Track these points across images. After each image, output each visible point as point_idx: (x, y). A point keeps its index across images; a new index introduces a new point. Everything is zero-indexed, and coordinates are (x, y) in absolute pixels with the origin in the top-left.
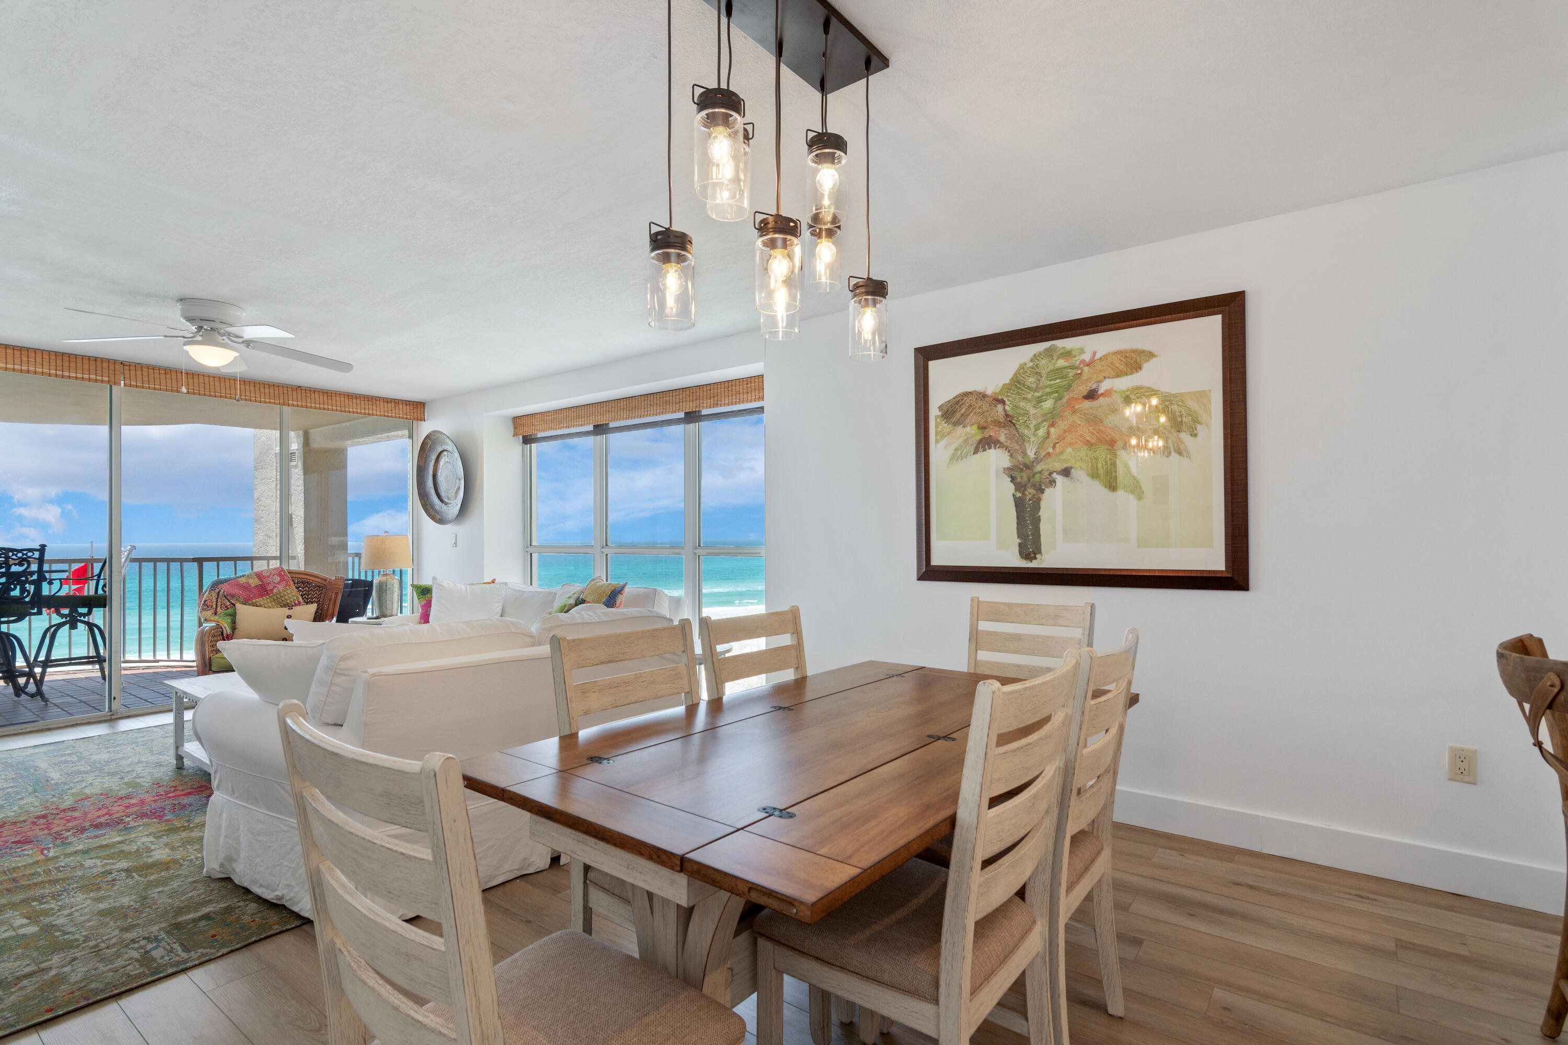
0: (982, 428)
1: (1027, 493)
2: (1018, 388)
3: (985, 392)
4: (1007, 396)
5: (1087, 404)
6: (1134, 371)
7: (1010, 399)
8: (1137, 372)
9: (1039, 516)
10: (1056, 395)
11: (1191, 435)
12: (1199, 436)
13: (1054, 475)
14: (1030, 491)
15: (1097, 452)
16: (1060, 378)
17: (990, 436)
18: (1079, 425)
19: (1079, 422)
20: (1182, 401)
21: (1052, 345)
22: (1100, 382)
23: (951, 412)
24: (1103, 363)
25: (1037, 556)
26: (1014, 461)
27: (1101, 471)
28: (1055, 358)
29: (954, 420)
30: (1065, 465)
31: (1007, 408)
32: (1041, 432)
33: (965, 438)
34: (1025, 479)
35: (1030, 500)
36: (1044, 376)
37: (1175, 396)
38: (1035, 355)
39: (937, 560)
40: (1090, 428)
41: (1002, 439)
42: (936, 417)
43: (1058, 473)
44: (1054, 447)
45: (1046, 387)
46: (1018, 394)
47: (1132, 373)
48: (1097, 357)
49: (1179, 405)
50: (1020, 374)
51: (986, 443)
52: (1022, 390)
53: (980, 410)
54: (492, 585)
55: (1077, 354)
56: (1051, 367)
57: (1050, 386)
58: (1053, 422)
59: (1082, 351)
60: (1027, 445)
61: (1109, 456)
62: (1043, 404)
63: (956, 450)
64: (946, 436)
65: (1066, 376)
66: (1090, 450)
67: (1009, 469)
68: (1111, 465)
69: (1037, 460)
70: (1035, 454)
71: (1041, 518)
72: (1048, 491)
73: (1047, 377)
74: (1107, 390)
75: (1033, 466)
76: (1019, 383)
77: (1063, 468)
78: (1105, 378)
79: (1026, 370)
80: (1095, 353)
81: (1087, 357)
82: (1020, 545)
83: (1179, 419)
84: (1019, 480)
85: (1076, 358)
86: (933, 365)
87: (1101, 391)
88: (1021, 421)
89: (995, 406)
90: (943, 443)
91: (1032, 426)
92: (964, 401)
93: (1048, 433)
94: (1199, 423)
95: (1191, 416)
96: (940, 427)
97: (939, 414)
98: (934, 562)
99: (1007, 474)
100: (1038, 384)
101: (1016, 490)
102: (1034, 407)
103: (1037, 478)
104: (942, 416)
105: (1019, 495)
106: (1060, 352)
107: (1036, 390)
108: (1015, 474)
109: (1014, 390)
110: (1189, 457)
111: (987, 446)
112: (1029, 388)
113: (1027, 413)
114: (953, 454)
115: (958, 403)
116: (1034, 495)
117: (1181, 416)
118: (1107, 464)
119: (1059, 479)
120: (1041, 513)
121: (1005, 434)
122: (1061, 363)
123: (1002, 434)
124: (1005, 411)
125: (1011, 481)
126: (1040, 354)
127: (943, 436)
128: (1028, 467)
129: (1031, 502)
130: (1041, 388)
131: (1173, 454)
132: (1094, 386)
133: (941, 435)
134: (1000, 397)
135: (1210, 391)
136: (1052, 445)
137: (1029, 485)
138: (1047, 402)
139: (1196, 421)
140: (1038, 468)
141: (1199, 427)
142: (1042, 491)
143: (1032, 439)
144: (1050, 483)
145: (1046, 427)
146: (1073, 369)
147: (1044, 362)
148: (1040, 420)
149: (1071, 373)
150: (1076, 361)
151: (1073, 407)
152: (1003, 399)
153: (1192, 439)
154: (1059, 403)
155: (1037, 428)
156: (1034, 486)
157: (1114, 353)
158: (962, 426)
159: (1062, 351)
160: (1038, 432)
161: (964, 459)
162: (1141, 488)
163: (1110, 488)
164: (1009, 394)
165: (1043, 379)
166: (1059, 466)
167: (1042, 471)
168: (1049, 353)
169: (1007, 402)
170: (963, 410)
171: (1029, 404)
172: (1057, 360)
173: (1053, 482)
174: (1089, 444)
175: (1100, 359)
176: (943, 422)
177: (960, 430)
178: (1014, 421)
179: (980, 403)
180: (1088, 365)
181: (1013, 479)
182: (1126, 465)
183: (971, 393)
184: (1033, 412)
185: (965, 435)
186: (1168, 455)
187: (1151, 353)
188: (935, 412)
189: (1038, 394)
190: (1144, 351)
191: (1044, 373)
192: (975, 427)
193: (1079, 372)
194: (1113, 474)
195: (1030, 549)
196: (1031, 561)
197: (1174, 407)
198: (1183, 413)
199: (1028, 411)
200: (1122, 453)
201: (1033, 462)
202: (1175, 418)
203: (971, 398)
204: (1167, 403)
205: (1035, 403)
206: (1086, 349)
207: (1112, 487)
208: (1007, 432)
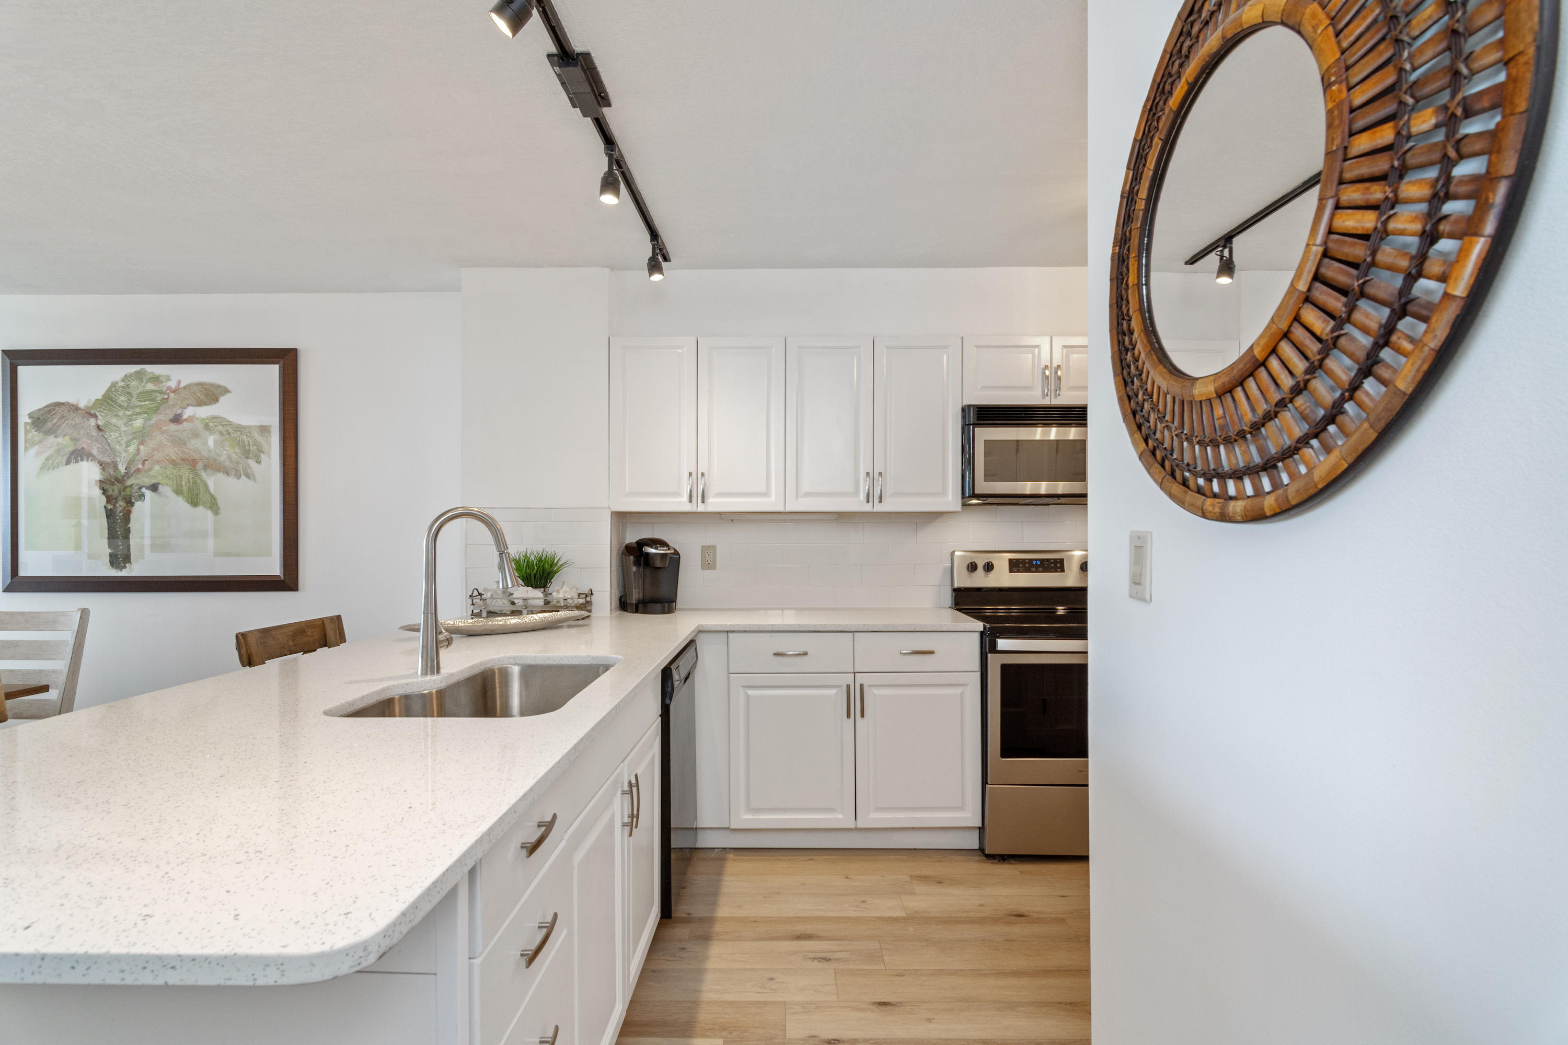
0: (74, 440)
1: (118, 505)
2: (110, 405)
3: (77, 404)
4: (99, 411)
5: (173, 427)
6: (212, 402)
7: (102, 414)
8: (215, 403)
9: (129, 528)
10: (146, 415)
11: (257, 462)
12: (262, 462)
13: (144, 490)
14: (121, 504)
15: (182, 471)
16: (149, 400)
17: (83, 448)
18: (166, 445)
19: (166, 443)
20: (249, 432)
21: (142, 369)
22: (184, 408)
23: (40, 420)
24: (187, 392)
25: (127, 565)
26: (106, 475)
27: (185, 488)
28: (145, 381)
29: (45, 429)
30: (153, 481)
31: (100, 423)
32: (132, 449)
33: (57, 448)
34: (116, 492)
35: (120, 512)
36: (135, 396)
37: (244, 427)
38: (126, 376)
39: (25, 570)
40: (176, 449)
41: (95, 452)
42: (26, 424)
43: (147, 488)
44: (143, 464)
45: (137, 407)
46: (110, 410)
47: (209, 404)
48: (182, 385)
49: (247, 436)
50: (112, 392)
51: (78, 455)
52: (114, 407)
53: (73, 422)
55: (164, 380)
56: (141, 390)
57: (140, 406)
58: (142, 440)
59: (168, 378)
60: (118, 459)
61: (191, 476)
62: (133, 422)
63: (47, 459)
64: (37, 444)
65: (154, 400)
66: (176, 469)
67: (100, 481)
68: (193, 483)
69: (128, 475)
70: (126, 469)
71: (131, 530)
72: (138, 505)
73: (137, 398)
74: (190, 416)
75: (124, 480)
76: (111, 399)
77: (151, 483)
78: (188, 405)
79: (117, 388)
80: (179, 382)
81: (173, 384)
82: (111, 555)
83: (247, 448)
84: (110, 492)
85: (163, 384)
86: (22, 370)
87: (185, 417)
88: (113, 437)
89: (88, 420)
90: (33, 451)
91: (123, 442)
92: (56, 411)
93: (138, 450)
94: (263, 453)
95: (257, 446)
96: (30, 435)
97: (29, 421)
98: (22, 573)
99: (98, 486)
100: (129, 404)
101: (108, 501)
102: (125, 424)
103: (128, 491)
104: (33, 424)
105: (110, 507)
106: (149, 376)
107: (126, 409)
108: (107, 487)
109: (106, 406)
110: (255, 480)
111: (79, 458)
112: (120, 406)
113: (118, 428)
114: (44, 464)
115: (49, 412)
116: (125, 508)
117: (249, 445)
118: (189, 482)
119: (148, 494)
120: (130, 525)
121: (98, 448)
122: (150, 386)
123: (95, 448)
124: (97, 425)
125: (103, 493)
126: (131, 375)
127: (33, 444)
128: (120, 480)
129: (121, 514)
130: (131, 408)
131: (243, 476)
132: (179, 412)
133: (30, 443)
134: (93, 412)
135: (270, 426)
136: (141, 462)
137: (120, 498)
138: (137, 421)
139: (260, 451)
140: (129, 482)
141: (262, 456)
142: (132, 504)
143: (124, 455)
144: (140, 497)
145: (136, 445)
146: (160, 393)
147: (134, 383)
148: (130, 437)
149: (159, 398)
150: (164, 386)
151: (161, 428)
152: (95, 414)
153: (257, 465)
154: (148, 423)
155: (128, 445)
156: (125, 498)
157: (196, 384)
158: (53, 435)
159: (151, 375)
160: (128, 448)
161: (56, 469)
162: (217, 505)
163: (192, 504)
164: (101, 409)
165: (134, 399)
166: (148, 481)
167: (132, 485)
168: (139, 375)
169: (100, 417)
170: (55, 421)
171: (120, 421)
172: (146, 383)
173: (142, 497)
174: (174, 463)
175: (184, 388)
176: (33, 430)
177: (51, 439)
178: (106, 436)
179: (73, 415)
180: (173, 392)
181: (104, 491)
182: (206, 485)
183: (63, 404)
184: (124, 429)
185: (57, 445)
186: (239, 477)
187: (226, 388)
188: (23, 419)
189: (129, 413)
190: (220, 386)
191: (134, 394)
192: (67, 438)
193: (166, 397)
194: (195, 492)
195: (120, 558)
196: (121, 570)
197: (244, 437)
198: (251, 443)
199: (119, 428)
200: (203, 474)
201: (124, 476)
202: (244, 446)
203: (63, 409)
204: (239, 433)
205: (126, 420)
206: (172, 377)
207: (194, 503)
208: (99, 446)
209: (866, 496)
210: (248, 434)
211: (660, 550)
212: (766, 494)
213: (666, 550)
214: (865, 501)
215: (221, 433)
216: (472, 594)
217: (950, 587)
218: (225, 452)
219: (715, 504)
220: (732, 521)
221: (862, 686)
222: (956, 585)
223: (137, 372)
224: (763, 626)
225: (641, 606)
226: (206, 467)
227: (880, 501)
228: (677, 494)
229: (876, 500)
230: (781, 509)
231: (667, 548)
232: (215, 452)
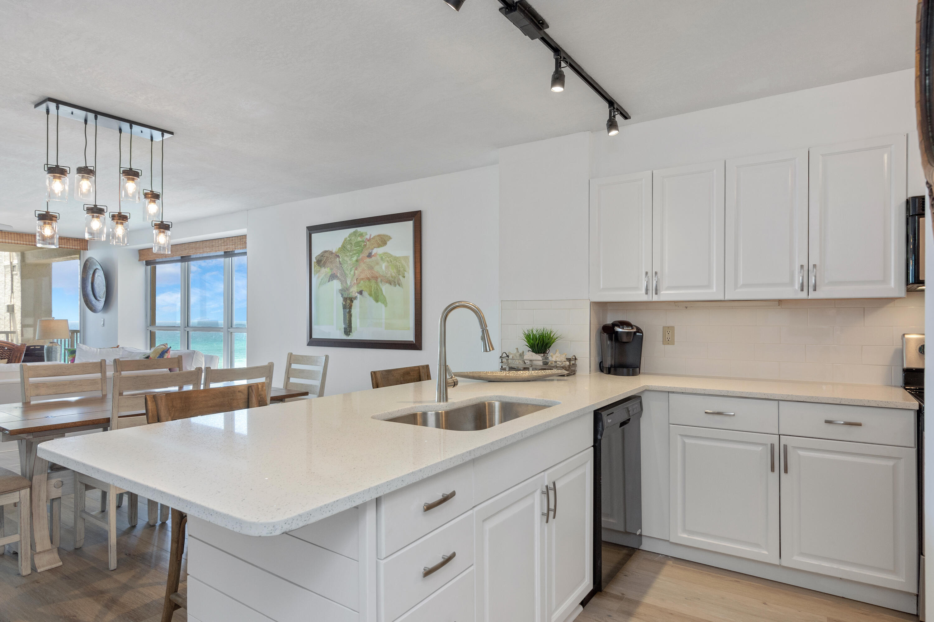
0: (331, 269)
1: (347, 302)
2: (344, 250)
3: (332, 251)
4: (340, 254)
5: (368, 260)
6: (384, 245)
7: (341, 255)
8: (385, 245)
9: (352, 314)
10: (358, 254)
11: (403, 277)
12: (406, 277)
13: (357, 294)
15: (372, 283)
16: (359, 246)
17: (334, 273)
18: (366, 270)
19: (365, 268)
21: (357, 230)
22: (373, 249)
23: (319, 260)
24: (374, 240)
25: (351, 334)
26: (343, 286)
27: (373, 293)
28: (357, 236)
29: (321, 264)
30: (361, 289)
31: (340, 260)
32: (352, 273)
33: (325, 274)
34: (347, 296)
35: (348, 306)
37: (398, 258)
38: (350, 234)
39: (314, 335)
40: (369, 272)
41: (339, 275)
42: (315, 262)
45: (354, 250)
46: (344, 253)
48: (372, 237)
49: (399, 262)
50: (345, 243)
51: (333, 277)
52: (346, 251)
53: (331, 260)
54: (117, 349)
55: (365, 235)
56: (355, 241)
58: (356, 268)
60: (347, 278)
61: (375, 286)
63: (322, 280)
65: (360, 246)
66: (369, 282)
67: (341, 290)
69: (351, 287)
70: (350, 283)
72: (354, 301)
73: (354, 245)
74: (375, 253)
76: (344, 247)
77: (360, 290)
78: (374, 247)
79: (347, 241)
80: (371, 235)
81: (368, 237)
82: (345, 328)
83: (399, 269)
84: (344, 296)
85: (364, 237)
86: (313, 235)
87: (373, 254)
88: (345, 267)
89: (336, 259)
90: (317, 276)
91: (349, 269)
92: (325, 255)
93: (355, 273)
94: (405, 271)
95: (403, 268)
96: (316, 268)
98: (314, 337)
99: (340, 292)
100: (351, 249)
101: (343, 301)
102: (350, 260)
103: (351, 295)
104: (317, 262)
105: (344, 303)
107: (350, 252)
108: (343, 293)
109: (342, 251)
110: (402, 287)
112: (348, 250)
114: (321, 282)
115: (323, 256)
116: (350, 303)
117: (400, 267)
118: (375, 289)
119: (358, 296)
120: (352, 312)
121: (340, 273)
122: (359, 239)
124: (340, 261)
125: (341, 296)
126: (352, 234)
127: (317, 273)
128: (348, 289)
130: (352, 251)
131: (397, 285)
132: (370, 251)
134: (338, 254)
135: (409, 256)
136: (356, 279)
137: (348, 299)
138: (354, 257)
140: (351, 290)
141: (406, 273)
142: (352, 302)
143: (349, 276)
145: (354, 270)
146: (363, 242)
147: (353, 238)
148: (352, 266)
149: (363, 244)
151: (363, 261)
154: (358, 258)
155: (351, 270)
156: (350, 299)
157: (377, 236)
158: (324, 268)
159: (359, 233)
161: (325, 285)
162: (386, 301)
163: (376, 301)
165: (353, 246)
166: (358, 290)
167: (352, 292)
168: (355, 233)
169: (340, 257)
170: (324, 260)
171: (348, 258)
172: (358, 238)
173: (356, 298)
174: (369, 279)
176: (317, 266)
177: (323, 270)
178: (343, 267)
179: (331, 257)
180: (368, 241)
182: (381, 290)
183: (327, 251)
184: (349, 262)
185: (325, 272)
186: (395, 286)
187: (390, 237)
188: (314, 260)
189: (351, 254)
190: (387, 236)
191: (353, 243)
192: (329, 268)
193: (365, 244)
194: (377, 294)
195: (348, 330)
196: (348, 336)
197: (398, 263)
198: (400, 266)
199: (347, 262)
200: (380, 284)
201: (349, 287)
202: (397, 268)
203: (327, 254)
204: (395, 261)
205: (350, 258)
206: (368, 233)
207: (377, 301)
208: (340, 271)
209: (800, 285)
210: (399, 261)
211: (625, 329)
212: (709, 286)
213: (630, 330)
214: (800, 290)
215: (388, 261)
216: (502, 355)
217: (901, 367)
218: (390, 272)
219: (666, 295)
220: (686, 307)
221: (785, 447)
222: (905, 366)
223: (354, 232)
224: (696, 389)
225: (612, 369)
226: (382, 281)
227: (815, 290)
228: (637, 288)
229: (811, 289)
230: (721, 298)
231: (631, 328)
232: (385, 272)
